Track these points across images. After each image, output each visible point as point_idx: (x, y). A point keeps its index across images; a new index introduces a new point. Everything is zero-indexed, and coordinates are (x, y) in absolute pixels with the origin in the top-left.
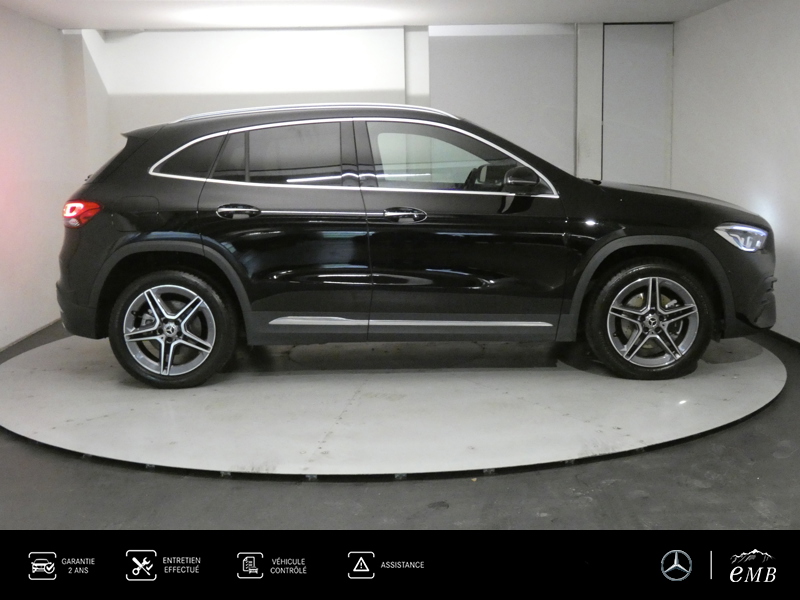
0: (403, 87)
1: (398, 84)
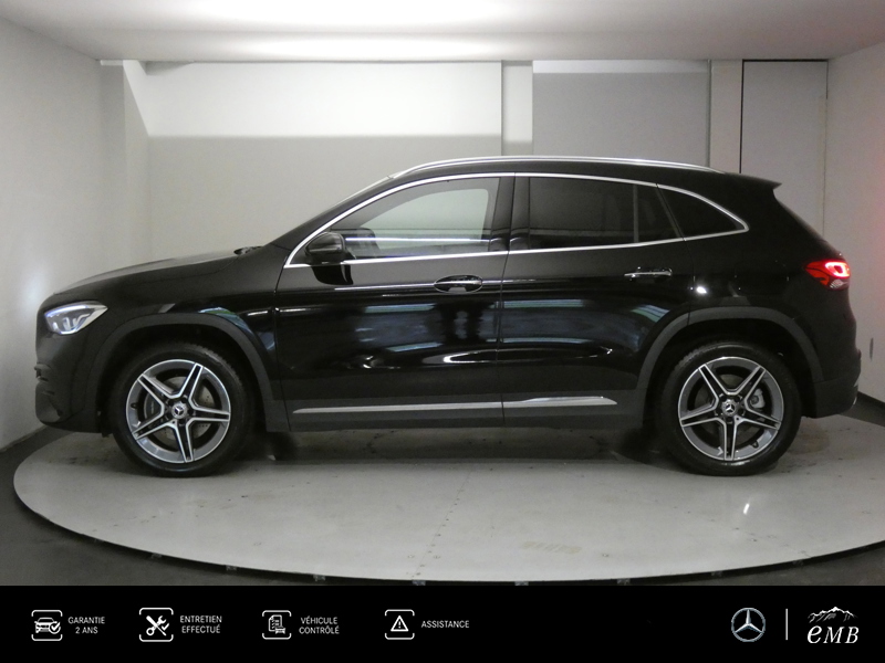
0: (498, 131)
1: (493, 128)
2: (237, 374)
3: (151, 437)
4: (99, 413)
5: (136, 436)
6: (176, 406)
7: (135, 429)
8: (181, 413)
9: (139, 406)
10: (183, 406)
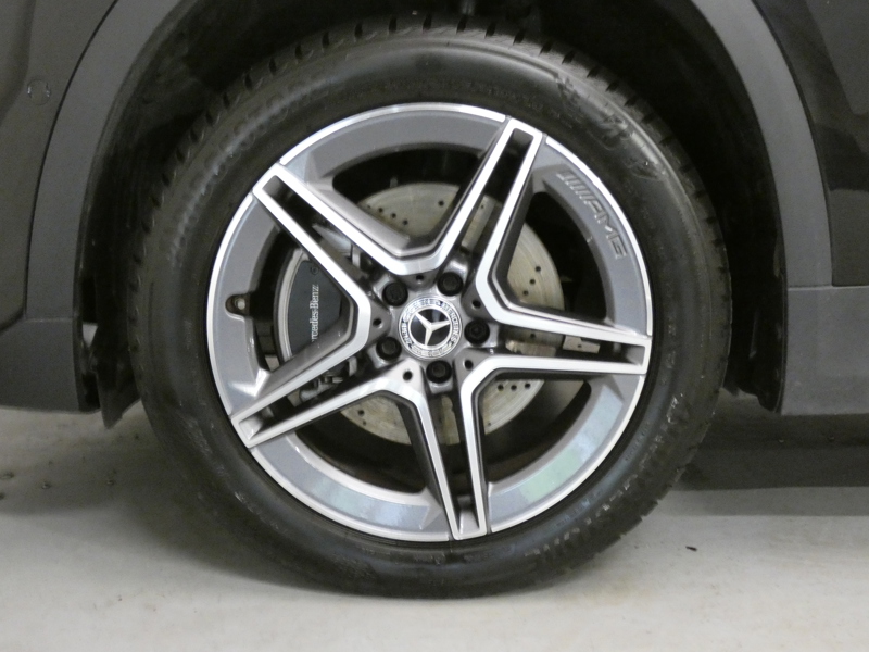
2: (664, 143)
3: (313, 436)
4: (90, 332)
5: (248, 433)
6: (412, 310)
7: (245, 400)
8: (440, 335)
9: (259, 304)
10: (449, 305)
